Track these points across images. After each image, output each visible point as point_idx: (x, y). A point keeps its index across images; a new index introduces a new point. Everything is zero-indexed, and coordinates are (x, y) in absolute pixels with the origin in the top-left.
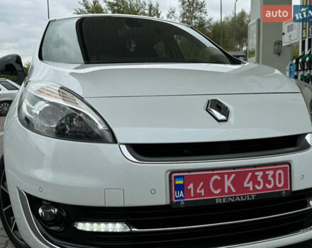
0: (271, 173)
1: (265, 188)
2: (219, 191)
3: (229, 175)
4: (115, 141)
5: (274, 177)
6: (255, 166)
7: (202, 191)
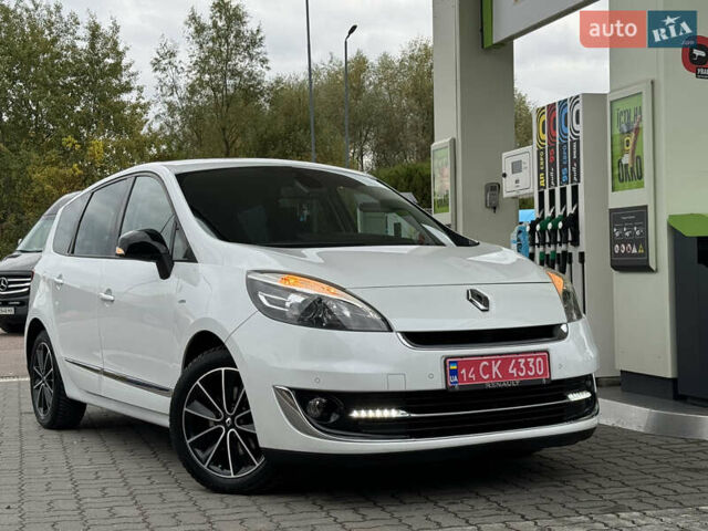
0: (532, 360)
1: (527, 375)
2: (488, 376)
3: (496, 360)
4: (390, 329)
5: (534, 364)
6: (518, 353)
7: (474, 376)
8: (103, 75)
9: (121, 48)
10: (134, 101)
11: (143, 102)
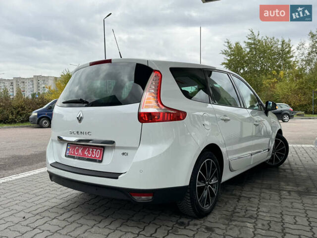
8: (285, 54)
9: (291, 46)
10: (294, 60)
11: (297, 60)
